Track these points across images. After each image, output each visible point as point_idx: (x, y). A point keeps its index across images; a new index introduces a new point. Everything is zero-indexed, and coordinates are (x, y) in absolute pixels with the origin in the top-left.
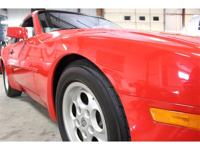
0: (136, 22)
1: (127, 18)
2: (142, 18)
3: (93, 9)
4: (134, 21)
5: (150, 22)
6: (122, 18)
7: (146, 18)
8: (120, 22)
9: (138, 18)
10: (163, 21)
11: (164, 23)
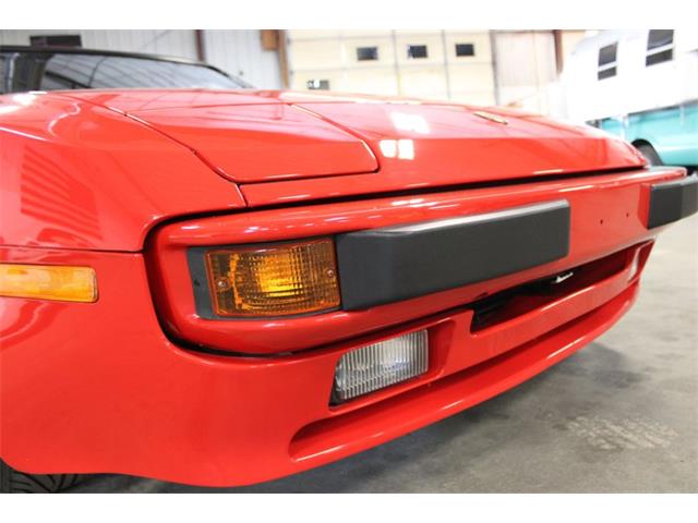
0: (396, 66)
1: (368, 54)
2: (418, 52)
3: (247, 32)
4: (391, 61)
5: (446, 64)
6: (348, 56)
7: (430, 51)
8: (344, 69)
9: (403, 52)
10: (488, 58)
11: (494, 64)
